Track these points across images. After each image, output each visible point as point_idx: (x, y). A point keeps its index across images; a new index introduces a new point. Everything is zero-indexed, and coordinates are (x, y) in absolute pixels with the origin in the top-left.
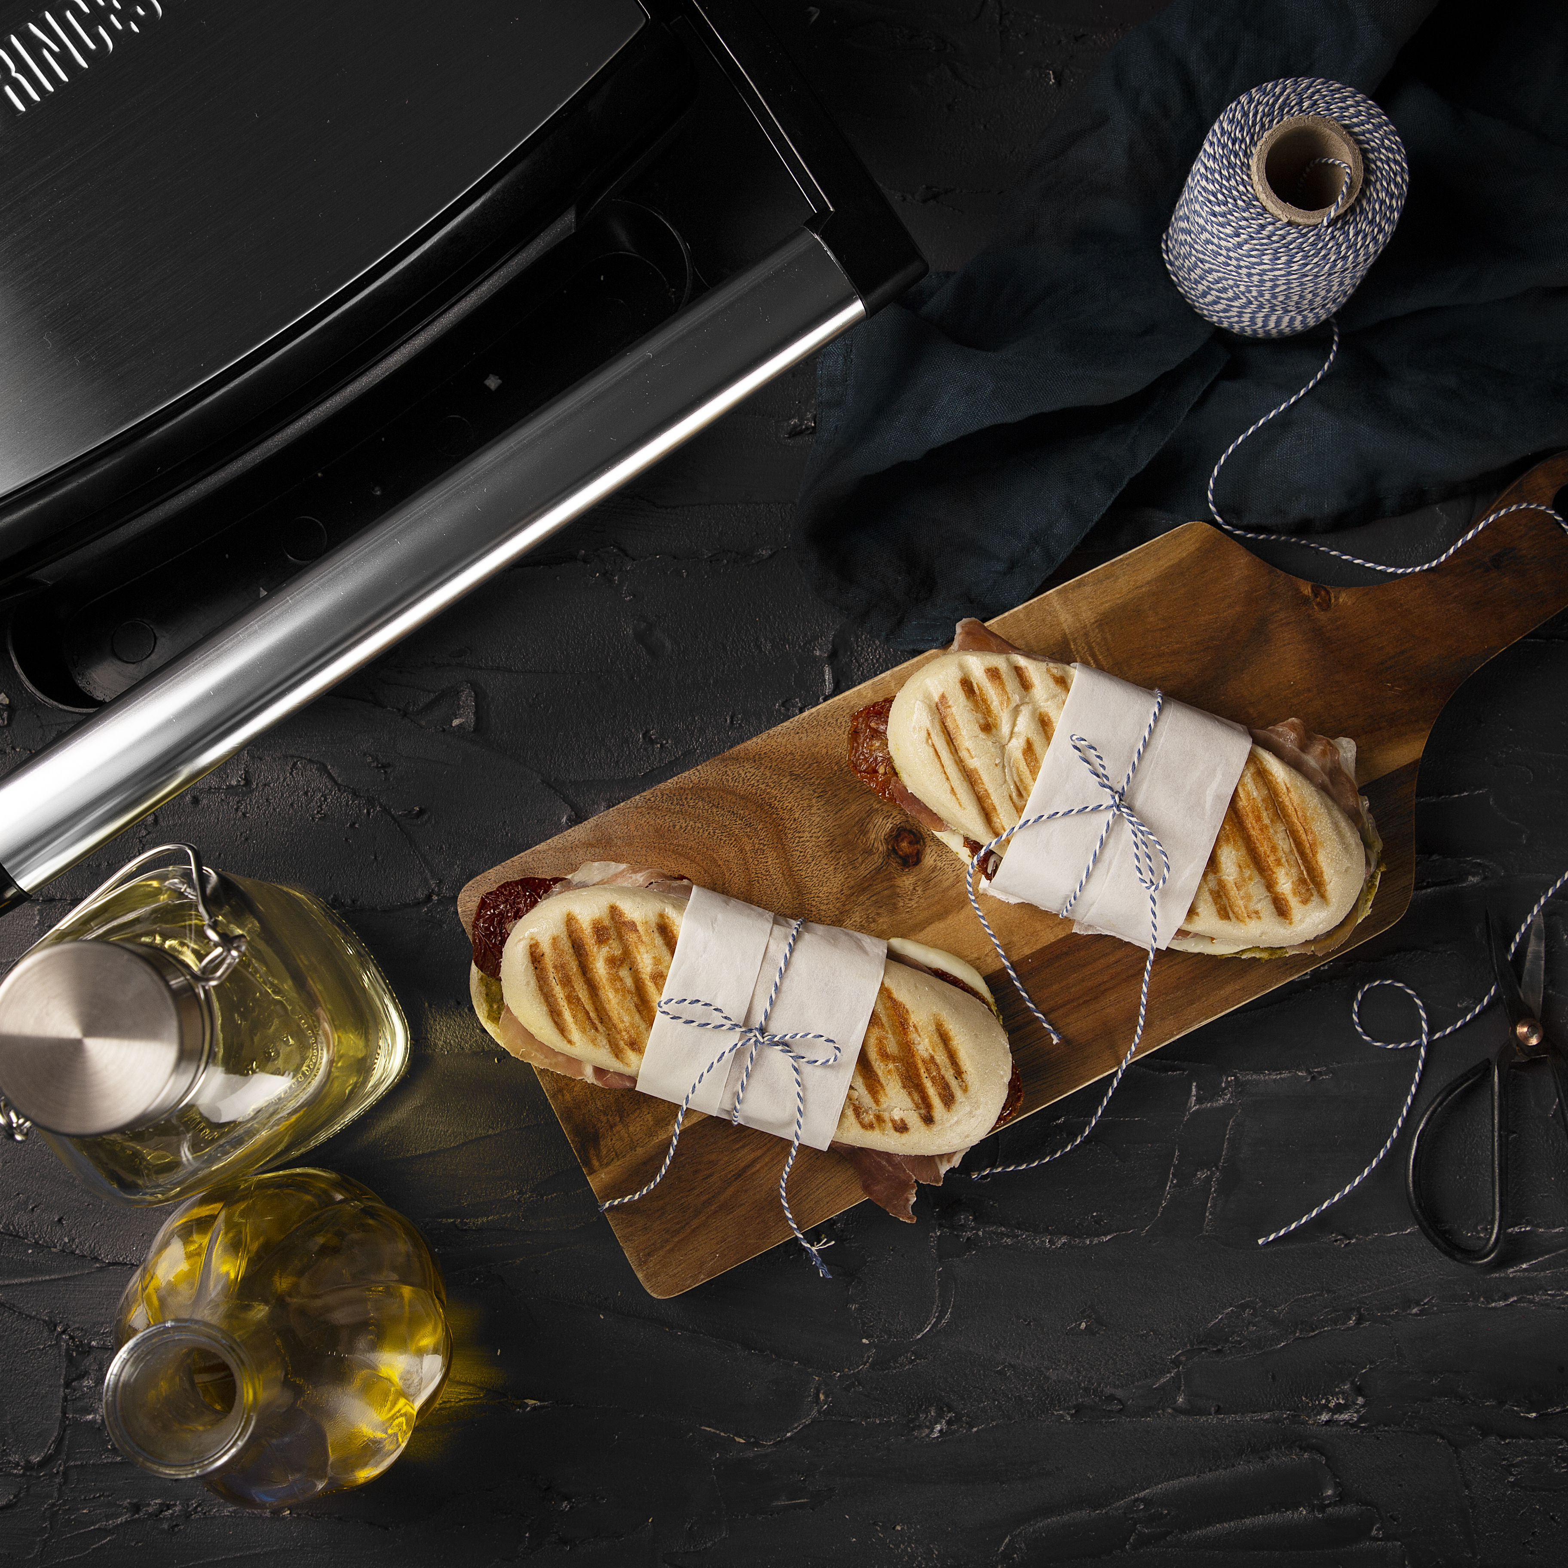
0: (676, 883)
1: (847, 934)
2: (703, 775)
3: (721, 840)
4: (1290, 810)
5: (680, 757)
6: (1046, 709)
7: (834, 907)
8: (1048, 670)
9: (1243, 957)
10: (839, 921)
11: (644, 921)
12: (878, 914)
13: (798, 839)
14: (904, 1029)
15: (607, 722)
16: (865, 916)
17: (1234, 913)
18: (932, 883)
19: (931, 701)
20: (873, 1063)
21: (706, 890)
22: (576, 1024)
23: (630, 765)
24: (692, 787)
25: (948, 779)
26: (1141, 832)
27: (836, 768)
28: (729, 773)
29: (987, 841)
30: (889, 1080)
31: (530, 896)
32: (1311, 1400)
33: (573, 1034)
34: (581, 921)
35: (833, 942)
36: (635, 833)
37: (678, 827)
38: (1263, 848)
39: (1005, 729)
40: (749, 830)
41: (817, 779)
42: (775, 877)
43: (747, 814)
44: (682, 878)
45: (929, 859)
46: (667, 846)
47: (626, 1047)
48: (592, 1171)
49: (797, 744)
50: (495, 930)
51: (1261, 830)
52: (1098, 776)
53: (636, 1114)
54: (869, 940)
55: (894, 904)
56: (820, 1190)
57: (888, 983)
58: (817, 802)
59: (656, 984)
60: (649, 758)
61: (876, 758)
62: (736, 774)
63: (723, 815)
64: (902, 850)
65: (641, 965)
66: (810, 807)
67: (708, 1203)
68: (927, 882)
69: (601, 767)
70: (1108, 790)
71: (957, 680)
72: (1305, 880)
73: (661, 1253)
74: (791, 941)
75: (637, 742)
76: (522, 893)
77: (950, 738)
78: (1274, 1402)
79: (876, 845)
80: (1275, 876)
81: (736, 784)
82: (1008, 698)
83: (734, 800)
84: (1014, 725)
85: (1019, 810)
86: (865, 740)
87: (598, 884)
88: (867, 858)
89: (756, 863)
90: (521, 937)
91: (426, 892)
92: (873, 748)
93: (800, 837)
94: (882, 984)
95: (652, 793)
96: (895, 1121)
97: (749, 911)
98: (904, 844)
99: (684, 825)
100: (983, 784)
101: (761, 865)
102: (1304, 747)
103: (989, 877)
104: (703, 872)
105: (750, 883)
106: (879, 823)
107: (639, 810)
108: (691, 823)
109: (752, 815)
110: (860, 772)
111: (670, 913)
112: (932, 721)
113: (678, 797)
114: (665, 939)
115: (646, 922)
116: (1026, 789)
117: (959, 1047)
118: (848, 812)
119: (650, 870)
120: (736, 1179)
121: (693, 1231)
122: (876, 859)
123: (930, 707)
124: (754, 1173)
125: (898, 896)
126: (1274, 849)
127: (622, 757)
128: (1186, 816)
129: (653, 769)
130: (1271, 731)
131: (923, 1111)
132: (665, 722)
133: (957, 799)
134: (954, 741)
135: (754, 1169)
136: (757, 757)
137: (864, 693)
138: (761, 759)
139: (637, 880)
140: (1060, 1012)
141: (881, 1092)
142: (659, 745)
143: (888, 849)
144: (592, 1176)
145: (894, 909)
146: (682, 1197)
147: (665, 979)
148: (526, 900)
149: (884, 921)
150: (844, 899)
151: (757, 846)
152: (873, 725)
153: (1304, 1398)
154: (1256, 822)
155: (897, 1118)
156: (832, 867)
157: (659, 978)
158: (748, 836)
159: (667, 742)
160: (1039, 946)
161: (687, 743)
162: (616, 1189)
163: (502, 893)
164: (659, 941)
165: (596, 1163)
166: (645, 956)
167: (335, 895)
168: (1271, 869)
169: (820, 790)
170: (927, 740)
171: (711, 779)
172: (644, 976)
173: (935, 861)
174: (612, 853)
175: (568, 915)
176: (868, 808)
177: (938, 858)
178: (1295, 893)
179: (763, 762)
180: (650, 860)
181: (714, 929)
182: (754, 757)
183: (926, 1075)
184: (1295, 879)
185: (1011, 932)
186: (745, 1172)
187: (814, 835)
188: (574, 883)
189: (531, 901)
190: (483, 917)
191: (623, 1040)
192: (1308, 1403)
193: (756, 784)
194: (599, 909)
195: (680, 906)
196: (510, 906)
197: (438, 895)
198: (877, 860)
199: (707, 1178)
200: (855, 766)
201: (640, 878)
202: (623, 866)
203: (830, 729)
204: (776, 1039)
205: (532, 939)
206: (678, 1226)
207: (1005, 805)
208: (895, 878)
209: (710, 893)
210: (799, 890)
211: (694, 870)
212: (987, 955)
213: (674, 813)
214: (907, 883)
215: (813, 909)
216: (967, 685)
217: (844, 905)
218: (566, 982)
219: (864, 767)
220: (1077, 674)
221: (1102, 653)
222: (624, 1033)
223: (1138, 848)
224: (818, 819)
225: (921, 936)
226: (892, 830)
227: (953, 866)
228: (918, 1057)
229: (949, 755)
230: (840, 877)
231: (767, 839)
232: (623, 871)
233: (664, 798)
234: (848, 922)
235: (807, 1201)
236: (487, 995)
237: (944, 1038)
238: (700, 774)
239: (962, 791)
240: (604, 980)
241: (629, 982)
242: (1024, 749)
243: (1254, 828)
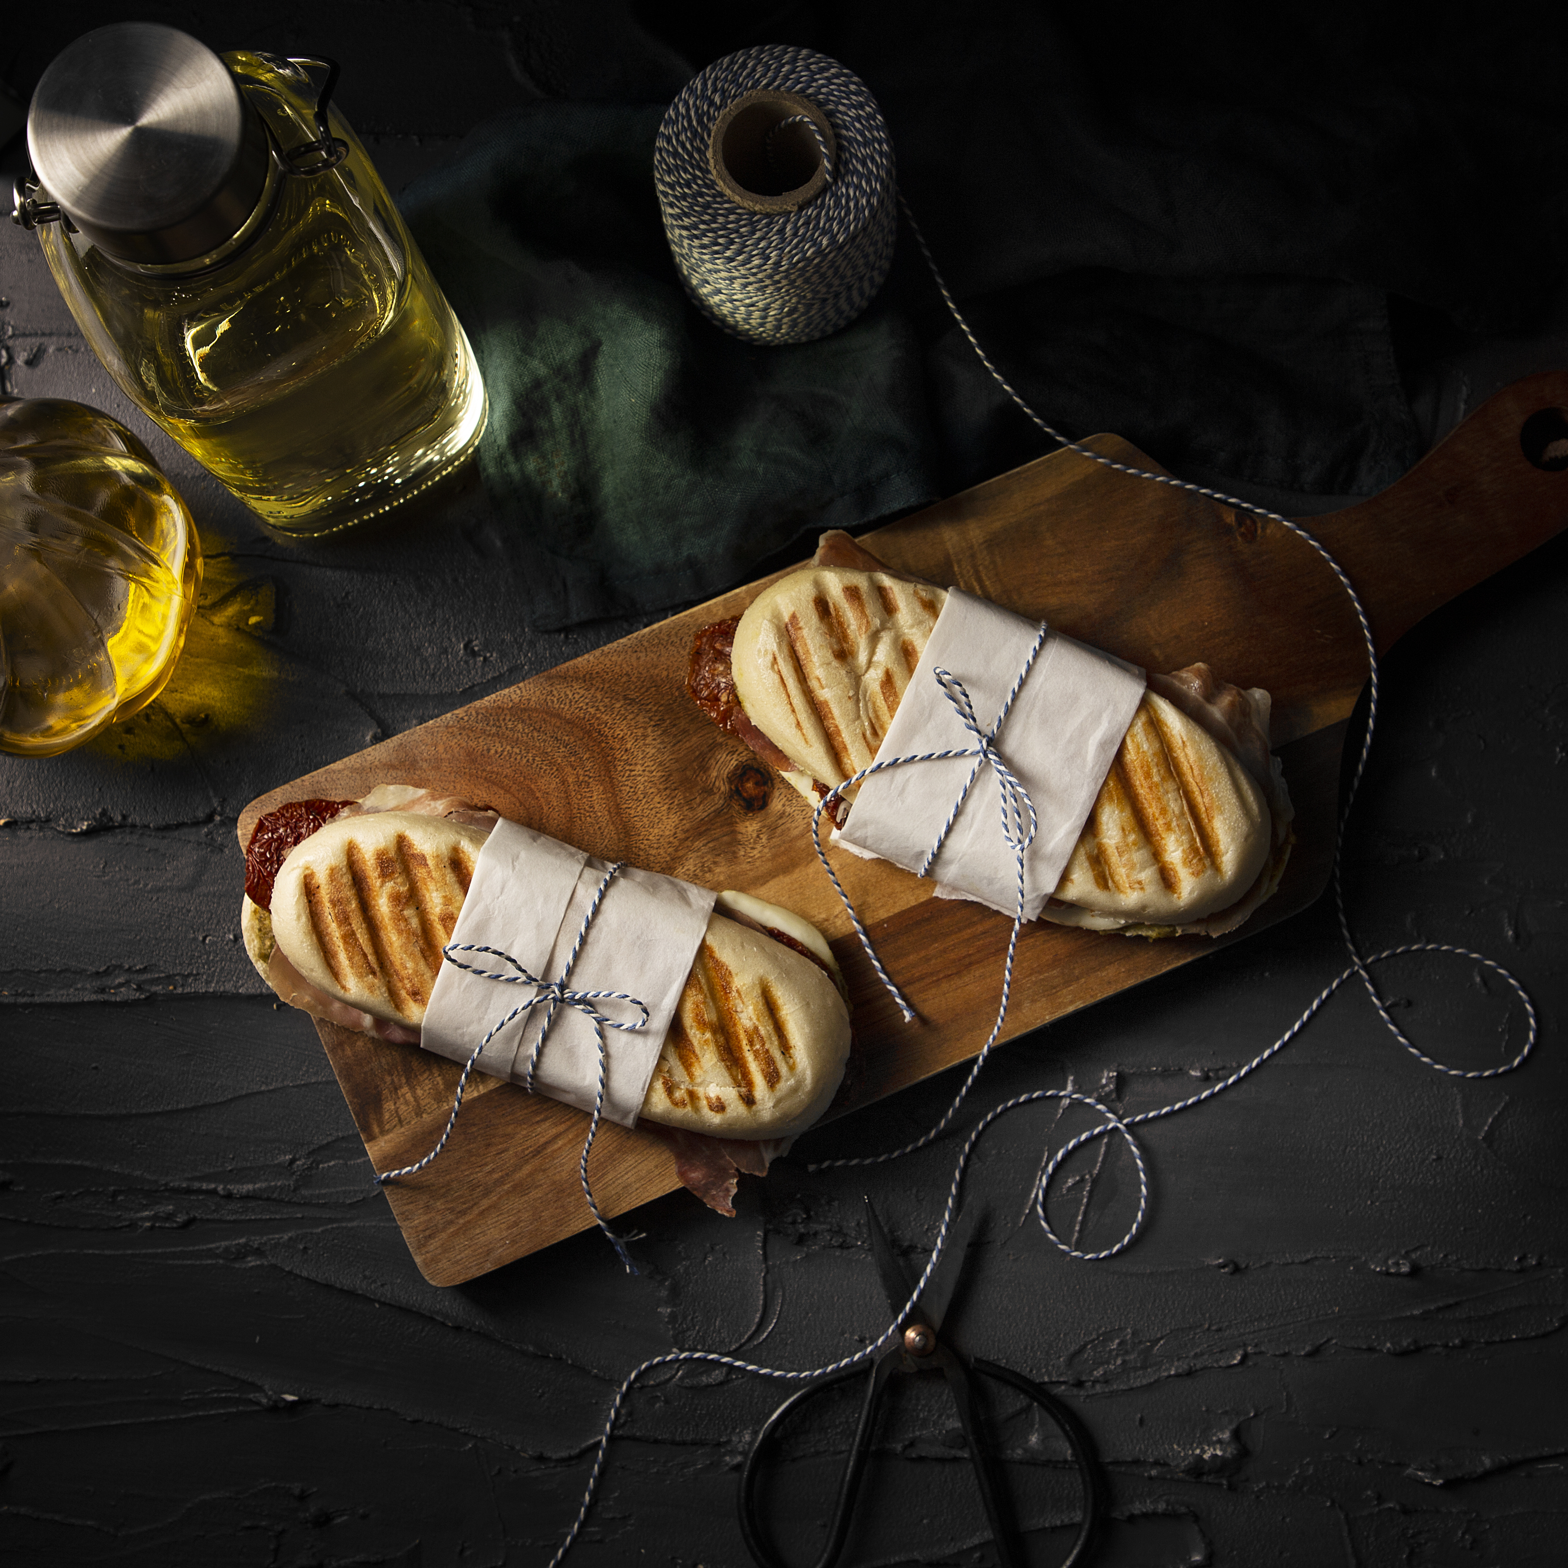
0: (480, 814)
1: (671, 883)
2: (524, 693)
3: (541, 768)
4: (1185, 767)
5: (505, 673)
6: (911, 637)
7: (666, 852)
8: (916, 593)
9: (1128, 934)
10: (670, 868)
11: (435, 855)
12: (715, 863)
13: (628, 772)
14: (726, 993)
15: (424, 628)
16: (700, 865)
17: (1113, 881)
18: (779, 831)
19: (780, 621)
20: (688, 1030)
21: (513, 824)
22: (352, 967)
23: (448, 679)
24: (512, 707)
25: (793, 711)
26: (1010, 783)
27: (677, 694)
28: (555, 692)
29: (836, 784)
30: (705, 1051)
31: (313, 820)
32: (1184, 1449)
33: (348, 979)
34: (363, 851)
35: (652, 889)
36: (444, 756)
37: (493, 752)
38: (1151, 810)
39: (862, 657)
40: (573, 759)
41: (654, 706)
42: (599, 814)
43: (572, 740)
44: (487, 808)
45: (777, 804)
46: (479, 772)
47: (408, 997)
48: (371, 1138)
49: (635, 664)
50: (272, 857)
51: (1150, 788)
52: (965, 716)
53: (425, 1076)
54: (696, 891)
55: (734, 852)
56: (630, 1174)
57: (710, 941)
58: (653, 731)
59: (445, 927)
60: (469, 672)
61: (719, 684)
62: (562, 694)
63: (545, 741)
64: (747, 792)
65: (429, 906)
66: (645, 736)
67: (500, 1182)
68: (772, 829)
69: (415, 680)
70: (975, 733)
71: (811, 599)
72: (1197, 849)
73: (444, 1235)
74: (602, 887)
75: (457, 653)
76: (305, 816)
77: (799, 664)
78: (1140, 1448)
79: (717, 783)
80: (1163, 842)
81: (562, 706)
82: (868, 622)
83: (558, 724)
84: (872, 653)
85: (873, 751)
86: (707, 662)
87: (392, 810)
88: (706, 799)
89: (579, 797)
90: (295, 866)
91: (207, 811)
92: (716, 672)
93: (631, 771)
94: (704, 940)
95: (466, 712)
96: (711, 1098)
97: (558, 850)
98: (750, 785)
99: (500, 750)
100: (833, 719)
101: (585, 800)
102: (1210, 696)
103: (839, 826)
104: (518, 804)
105: (571, 820)
106: (722, 760)
107: (450, 730)
108: (509, 748)
109: (578, 742)
110: (700, 699)
111: (466, 847)
112: (779, 645)
113: (496, 718)
114: (458, 876)
115: (438, 856)
116: (882, 727)
117: (788, 1017)
118: (688, 745)
119: (452, 798)
120: (534, 1156)
121: (482, 1213)
122: (716, 799)
123: (778, 628)
124: (555, 1151)
125: (739, 843)
126: (1164, 811)
127: (439, 670)
128: (1063, 768)
129: (474, 686)
130: (1175, 677)
131: (743, 1090)
132: (490, 633)
133: (803, 735)
134: (804, 668)
135: (556, 1147)
136: (588, 676)
137: (715, 610)
138: (592, 679)
139: (436, 808)
140: (917, 985)
141: (696, 1064)
142: (482, 659)
143: (731, 789)
144: (371, 1144)
145: (733, 858)
146: (472, 1174)
147: (455, 922)
148: (309, 824)
149: (721, 872)
150: (677, 843)
151: (581, 778)
152: (718, 646)
153: (1175, 1447)
154: (1145, 779)
155: (712, 1095)
156: (666, 807)
157: (449, 920)
158: (572, 766)
159: (492, 656)
160: (896, 911)
161: (514, 657)
162: (396, 1159)
163: (283, 815)
164: (450, 877)
165: (376, 1130)
166: (434, 894)
167: (104, 809)
168: (1159, 834)
169: (657, 718)
170: (773, 666)
171: (533, 699)
172: (432, 917)
173: (784, 805)
174: (416, 777)
175: (350, 843)
176: (711, 741)
177: (787, 803)
178: (1187, 862)
179: (594, 682)
180: (458, 787)
181: (514, 867)
182: (584, 676)
183: (748, 1048)
184: (1186, 846)
185: (866, 892)
186: (545, 1148)
187: (647, 769)
188: (365, 808)
189: (314, 825)
190: (260, 841)
191: (405, 988)
192: (1180, 1452)
193: (584, 708)
194: (385, 837)
195: (478, 840)
196: (291, 829)
197: (221, 815)
198: (717, 801)
199: (501, 1153)
200: (695, 691)
201: (440, 806)
202: (422, 792)
203: (673, 648)
204: (577, 997)
205: (307, 868)
206: (465, 1206)
207: (857, 744)
208: (737, 823)
209: (516, 828)
210: (626, 830)
211: (508, 801)
212: (836, 916)
213: (489, 735)
214: (750, 829)
215: (641, 853)
216: (822, 605)
217: (676, 851)
218: (344, 920)
219: (705, 693)
220: (948, 599)
221: (989, 579)
222: (406, 981)
223: (1005, 801)
224: (654, 751)
225: (763, 891)
226: (737, 767)
227: (804, 813)
228: (740, 1027)
229: (796, 683)
230: (674, 819)
231: (593, 771)
232: (422, 797)
233: (479, 717)
234: (680, 870)
235: (613, 1186)
236: (260, 930)
237: (770, 1007)
238: (522, 692)
239: (808, 726)
240: (386, 919)
241: (415, 923)
242: (882, 681)
243: (1142, 785)
